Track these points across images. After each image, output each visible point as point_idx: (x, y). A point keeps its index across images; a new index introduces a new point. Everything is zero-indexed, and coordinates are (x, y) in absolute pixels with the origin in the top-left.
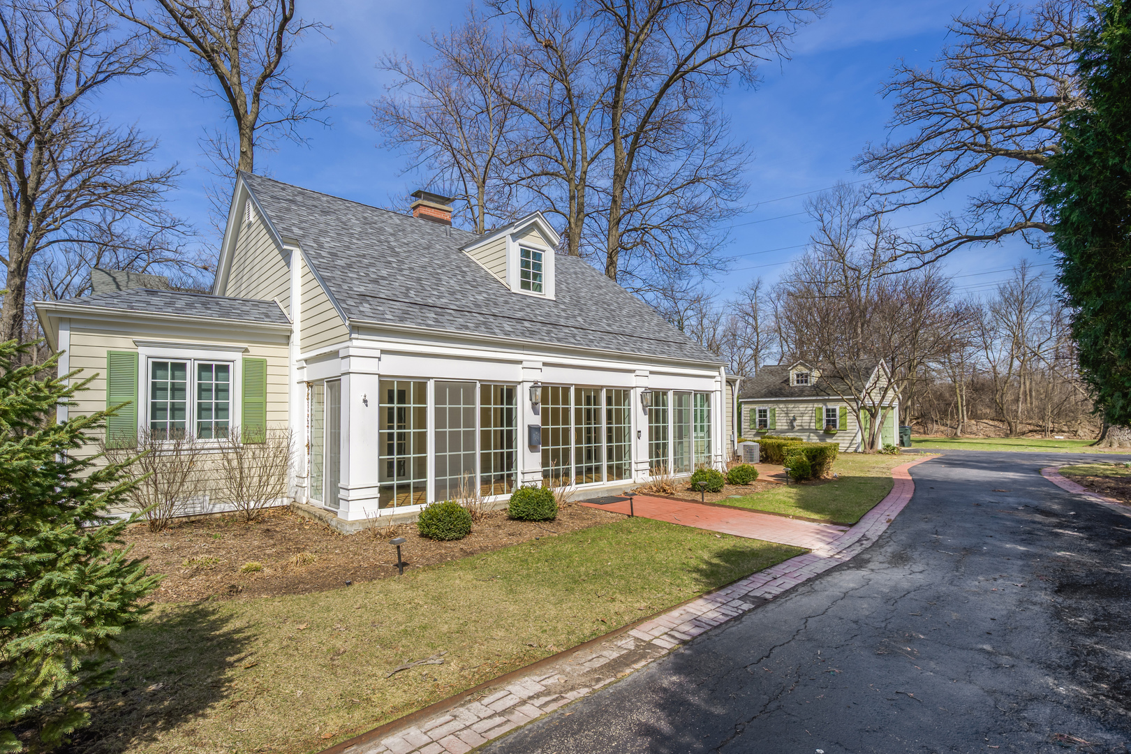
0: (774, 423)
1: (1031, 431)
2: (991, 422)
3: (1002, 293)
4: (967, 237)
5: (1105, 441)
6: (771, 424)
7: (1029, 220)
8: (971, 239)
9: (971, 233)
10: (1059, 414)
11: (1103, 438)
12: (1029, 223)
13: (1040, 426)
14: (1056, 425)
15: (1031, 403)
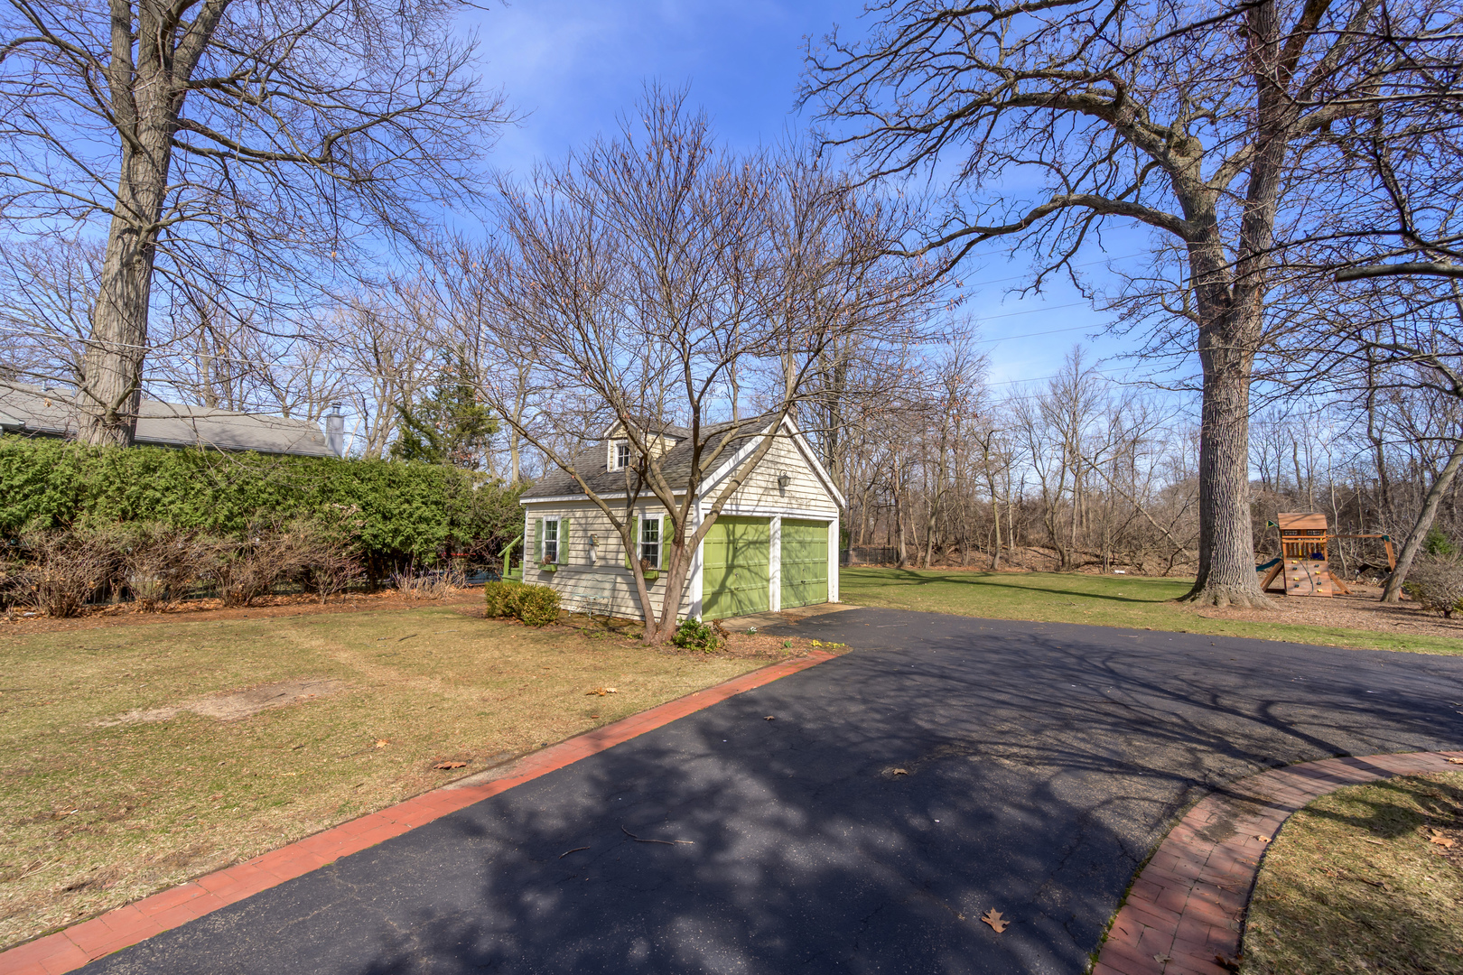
0: (565, 552)
1: (1087, 563)
2: (1041, 551)
3: (1054, 386)
4: (977, 230)
5: (1204, 593)
6: (563, 553)
7: (1073, 190)
8: (987, 233)
9: (985, 223)
10: (1119, 542)
11: (1198, 587)
12: (1074, 197)
13: (1097, 556)
14: (1117, 556)
15: (1088, 528)
